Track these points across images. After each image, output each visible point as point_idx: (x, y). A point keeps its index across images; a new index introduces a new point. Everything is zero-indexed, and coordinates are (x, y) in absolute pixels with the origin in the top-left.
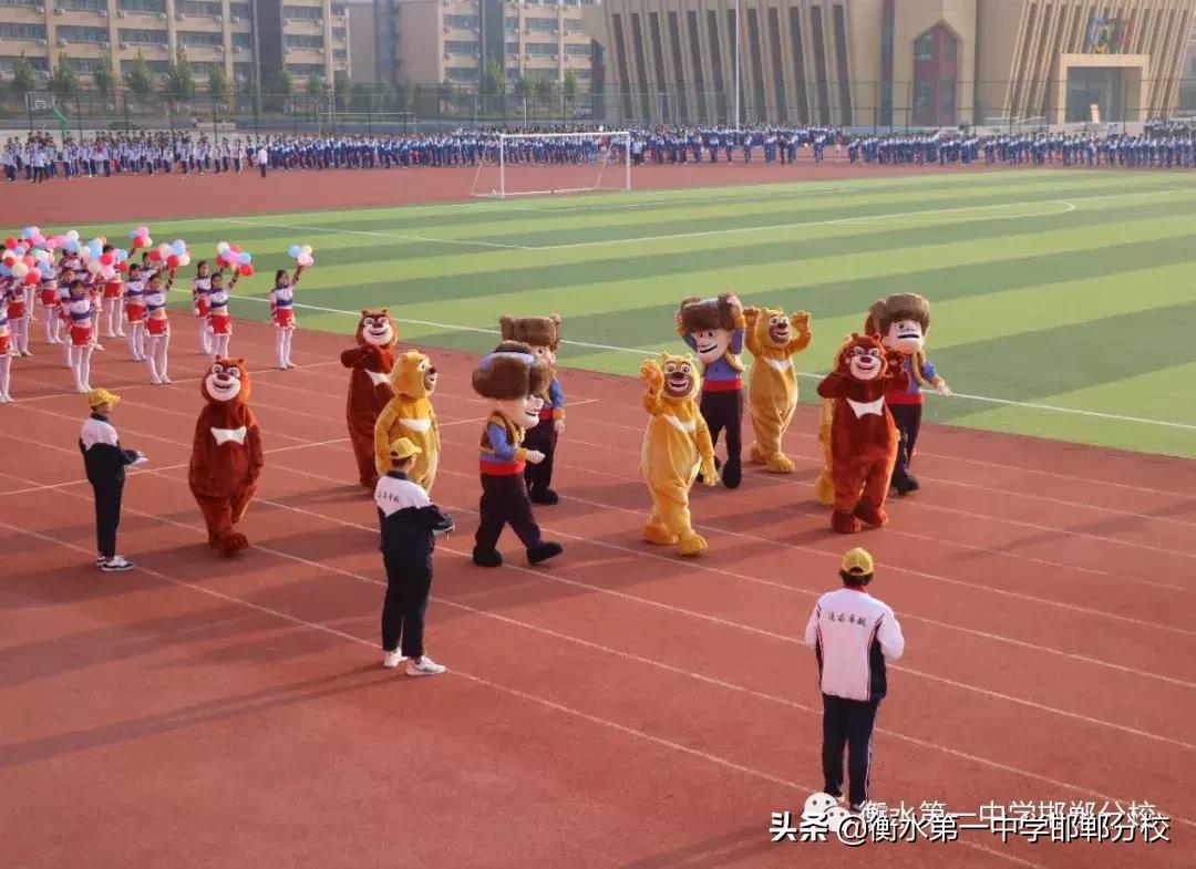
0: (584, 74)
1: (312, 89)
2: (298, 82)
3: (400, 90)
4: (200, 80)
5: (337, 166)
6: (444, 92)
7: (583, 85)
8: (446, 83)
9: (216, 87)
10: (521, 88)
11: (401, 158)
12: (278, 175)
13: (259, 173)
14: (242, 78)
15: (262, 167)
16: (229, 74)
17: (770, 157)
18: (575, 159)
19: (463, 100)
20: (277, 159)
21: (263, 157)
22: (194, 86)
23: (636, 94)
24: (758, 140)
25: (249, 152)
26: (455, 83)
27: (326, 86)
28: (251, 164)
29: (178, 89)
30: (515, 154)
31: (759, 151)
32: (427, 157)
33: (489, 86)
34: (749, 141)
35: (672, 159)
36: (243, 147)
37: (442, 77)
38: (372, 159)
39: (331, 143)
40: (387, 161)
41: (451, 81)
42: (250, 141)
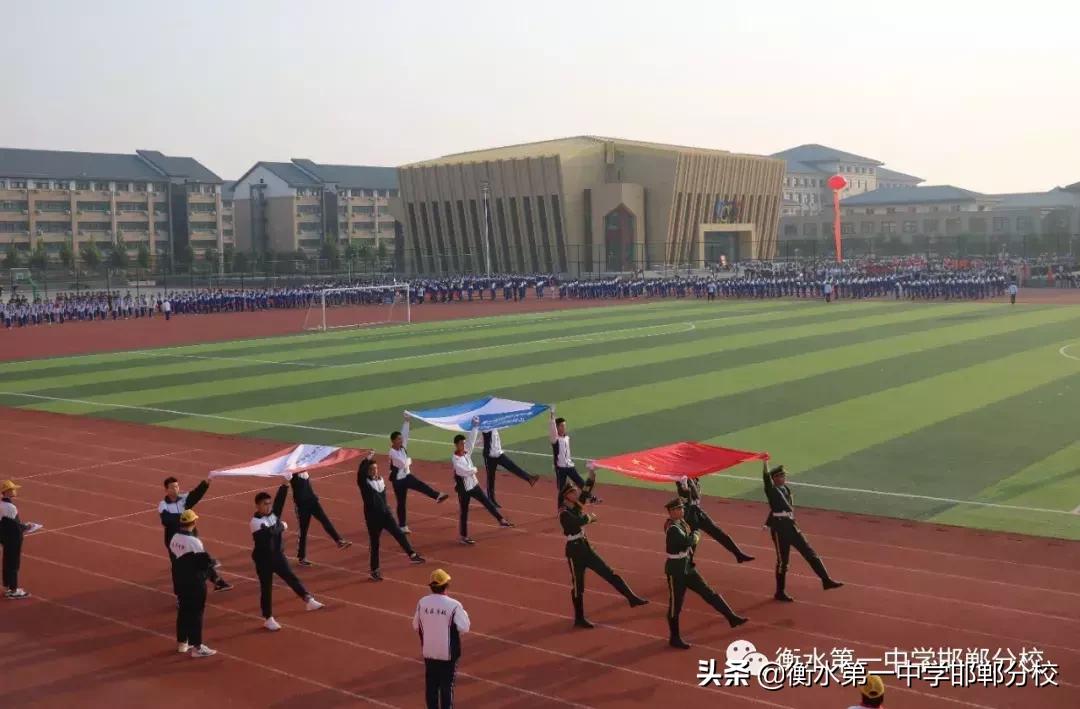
0: (392, 241)
1: (208, 257)
2: (199, 252)
3: (269, 256)
4: (132, 253)
5: (218, 311)
6: (300, 256)
7: (391, 248)
8: (299, 249)
9: (143, 258)
10: (350, 253)
11: (262, 303)
12: (180, 318)
13: (165, 317)
14: (161, 251)
15: (167, 313)
16: (152, 249)
17: (507, 294)
18: (380, 301)
19: (311, 262)
20: (177, 307)
21: (167, 307)
22: (129, 257)
23: (425, 256)
24: (500, 284)
25: (160, 303)
26: (305, 250)
27: (219, 255)
28: (160, 311)
29: (118, 260)
30: (333, 299)
31: (500, 293)
32: (280, 302)
33: (327, 252)
34: (494, 285)
35: (443, 299)
36: (155, 299)
37: (296, 246)
38: (242, 305)
39: (215, 296)
40: (252, 306)
41: (303, 248)
42: (159, 295)
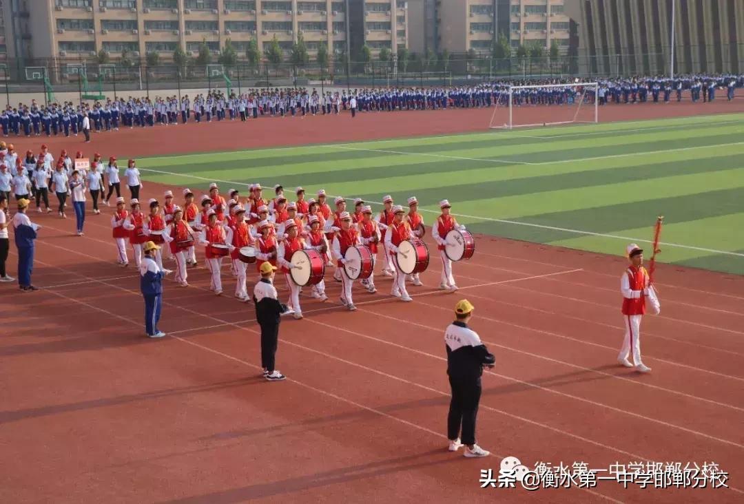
0: (564, 42)
1: (383, 57)
2: (374, 53)
3: (440, 57)
4: (312, 53)
5: (400, 109)
6: (470, 57)
7: (563, 50)
8: (471, 51)
9: (322, 57)
10: (521, 53)
11: (439, 102)
12: (362, 116)
13: (350, 114)
14: (338, 51)
15: (353, 110)
16: (330, 49)
17: (695, 96)
18: (560, 101)
19: (482, 62)
20: (362, 105)
21: (354, 103)
22: (308, 57)
23: (599, 56)
24: (687, 85)
25: (344, 100)
26: (477, 51)
27: (392, 55)
28: (345, 108)
29: (299, 60)
30: (517, 99)
31: (687, 93)
32: (460, 101)
33: (499, 52)
34: (680, 86)
35: (626, 100)
36: (340, 97)
37: (468, 47)
38: (423, 104)
39: (397, 93)
40: (433, 104)
41: (474, 49)
42: (344, 93)
